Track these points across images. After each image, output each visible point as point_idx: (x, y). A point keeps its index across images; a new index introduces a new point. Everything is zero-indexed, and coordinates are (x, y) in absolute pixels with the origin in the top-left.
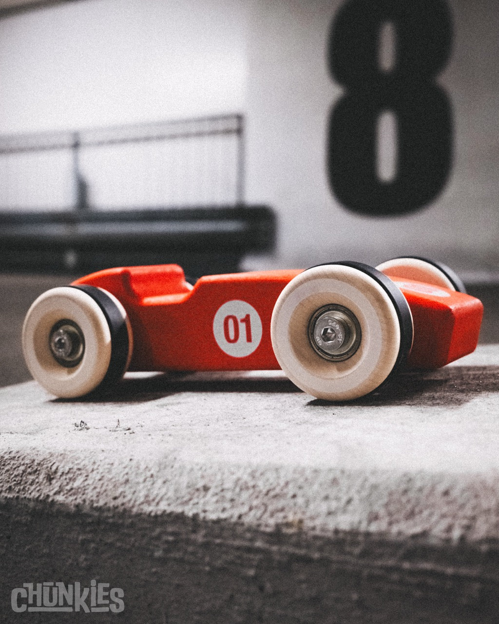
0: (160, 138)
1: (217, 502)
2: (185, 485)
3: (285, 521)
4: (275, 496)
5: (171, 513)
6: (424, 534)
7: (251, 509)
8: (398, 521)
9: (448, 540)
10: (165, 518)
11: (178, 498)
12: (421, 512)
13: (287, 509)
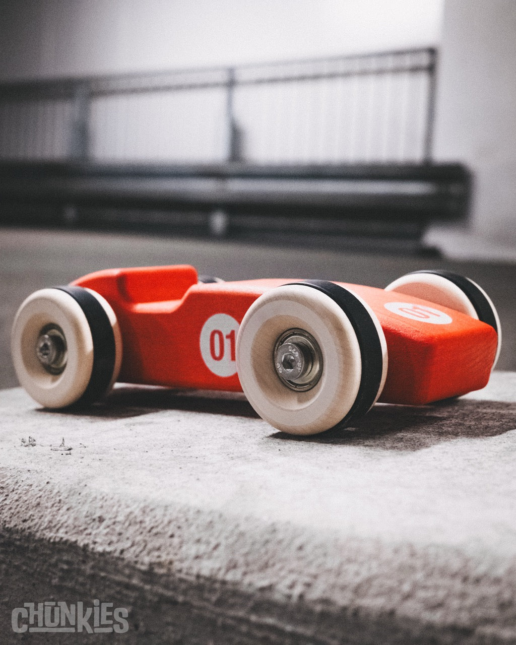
0: (332, 76)
1: (107, 534)
2: (84, 513)
3: (158, 560)
4: (156, 534)
5: (67, 541)
6: (270, 588)
7: (132, 545)
8: (252, 572)
9: (289, 597)
10: (61, 546)
11: (75, 527)
12: (273, 565)
13: (163, 548)
